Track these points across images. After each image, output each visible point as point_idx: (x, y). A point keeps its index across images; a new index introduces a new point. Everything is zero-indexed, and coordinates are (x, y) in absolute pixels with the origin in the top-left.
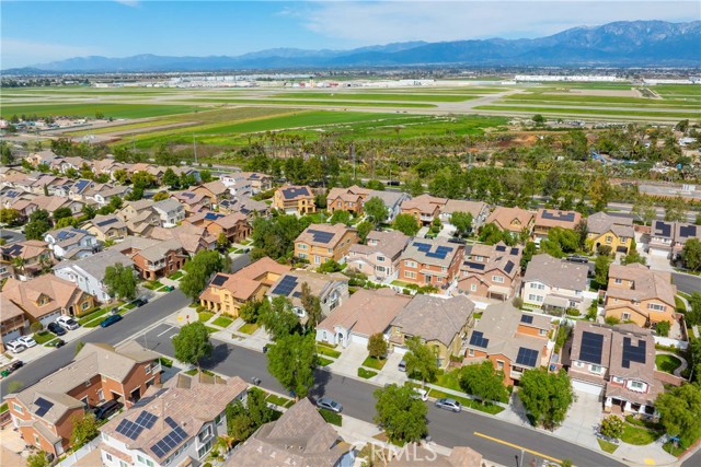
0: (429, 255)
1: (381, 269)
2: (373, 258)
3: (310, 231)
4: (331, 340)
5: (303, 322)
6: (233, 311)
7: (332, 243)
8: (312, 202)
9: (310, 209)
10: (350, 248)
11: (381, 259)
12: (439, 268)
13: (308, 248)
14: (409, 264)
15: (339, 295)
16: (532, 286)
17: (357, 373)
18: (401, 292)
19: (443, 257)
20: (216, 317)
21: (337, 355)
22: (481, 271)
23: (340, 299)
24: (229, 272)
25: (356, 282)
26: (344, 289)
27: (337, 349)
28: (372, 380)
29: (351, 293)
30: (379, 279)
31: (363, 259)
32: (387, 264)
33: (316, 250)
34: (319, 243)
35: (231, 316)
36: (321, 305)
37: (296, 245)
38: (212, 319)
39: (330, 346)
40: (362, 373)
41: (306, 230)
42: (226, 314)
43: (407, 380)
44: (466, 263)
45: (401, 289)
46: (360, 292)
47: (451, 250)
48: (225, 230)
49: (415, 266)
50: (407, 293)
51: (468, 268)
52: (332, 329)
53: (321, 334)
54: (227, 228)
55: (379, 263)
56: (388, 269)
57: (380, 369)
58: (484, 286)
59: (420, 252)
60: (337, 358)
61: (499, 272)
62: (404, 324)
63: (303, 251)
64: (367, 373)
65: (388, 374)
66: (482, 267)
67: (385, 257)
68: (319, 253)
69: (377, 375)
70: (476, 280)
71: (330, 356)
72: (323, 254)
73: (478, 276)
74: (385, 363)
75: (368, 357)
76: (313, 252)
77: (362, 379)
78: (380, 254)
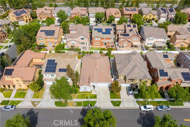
0: (103, 33)
1: (84, 43)
2: (79, 39)
4: (89, 89)
6: (24, 86)
7: (56, 35)
8: (30, 16)
9: (30, 20)
11: (82, 39)
12: (110, 39)
13: (44, 40)
14: (96, 39)
16: (149, 40)
18: (99, 53)
19: (110, 33)
22: (129, 37)
27: (94, 93)
28: (121, 106)
31: (74, 41)
34: (49, 36)
35: (24, 90)
38: (13, 94)
39: (89, 92)
42: (20, 89)
43: (136, 100)
44: (121, 35)
45: (99, 51)
47: (111, 29)
49: (99, 40)
50: (101, 53)
51: (123, 37)
52: (89, 85)
53: (83, 88)
55: (82, 41)
56: (86, 43)
57: (120, 98)
58: (130, 43)
59: (99, 33)
60: (96, 98)
61: (136, 36)
62: (125, 73)
63: (42, 42)
64: (117, 103)
65: (126, 100)
66: (128, 35)
67: (85, 38)
68: (51, 41)
69: (122, 102)
70: (127, 41)
71: (92, 98)
72: (53, 41)
73: (128, 39)
74: (120, 94)
75: (110, 93)
76: (47, 41)
77: (117, 108)
78: (82, 37)
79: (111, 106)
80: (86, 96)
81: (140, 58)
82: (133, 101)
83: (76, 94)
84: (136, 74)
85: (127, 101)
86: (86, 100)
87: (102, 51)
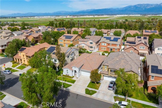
0: (111, 40)
1: (91, 47)
2: (88, 43)
3: (64, 36)
4: (71, 74)
6: (26, 63)
7: (72, 39)
8: (66, 32)
10: (79, 40)
11: (91, 43)
12: (115, 45)
13: (63, 41)
14: (103, 44)
16: (158, 49)
17: (85, 92)
18: (101, 55)
19: (117, 41)
20: (20, 65)
21: (74, 82)
22: (135, 45)
25: (81, 51)
26: (77, 53)
27: (74, 79)
28: (94, 96)
29: (79, 55)
30: (91, 51)
31: (84, 44)
32: (94, 45)
33: (66, 42)
34: (67, 39)
35: (26, 65)
37: (59, 40)
38: (17, 66)
39: (70, 77)
40: (88, 92)
41: (63, 35)
42: (24, 64)
43: (115, 95)
44: (127, 42)
45: (101, 53)
47: (119, 38)
48: (34, 38)
49: (106, 45)
51: (129, 44)
53: (66, 71)
55: (91, 45)
56: (94, 47)
57: (98, 89)
59: (107, 40)
61: (143, 45)
62: (109, 64)
63: (60, 42)
64: (91, 92)
65: (103, 92)
66: (135, 43)
67: (93, 42)
68: (67, 43)
69: (96, 93)
70: (133, 48)
71: (70, 82)
72: (69, 43)
73: (133, 47)
74: (100, 86)
75: (90, 82)
76: (65, 42)
77: (88, 96)
78: (91, 41)
79: (82, 92)
80: (66, 79)
81: (135, 57)
82: (111, 96)
83: (59, 76)
84: (121, 66)
85: (103, 93)
86: (64, 82)
87: (104, 53)
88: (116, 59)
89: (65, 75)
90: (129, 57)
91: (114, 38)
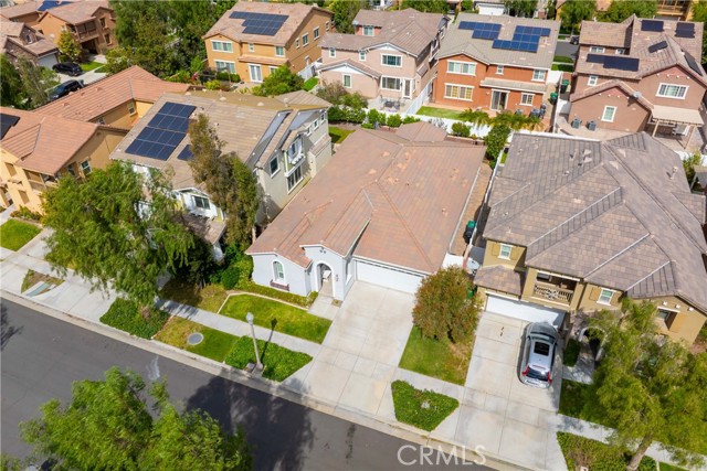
0: (498, 45)
1: (391, 83)
2: (375, 61)
3: (236, 15)
4: (296, 280)
5: (213, 235)
6: (35, 204)
7: (283, 35)
10: (323, 43)
11: (391, 60)
12: (526, 73)
13: (234, 49)
14: (457, 68)
15: (308, 145)
18: (450, 130)
19: (533, 49)
20: (2, 219)
21: (318, 330)
22: (632, 75)
23: (311, 156)
24: (25, 107)
25: (343, 113)
26: (320, 132)
27: (319, 310)
28: (445, 434)
29: (335, 138)
30: (389, 105)
31: (352, 64)
32: (406, 71)
33: (250, 52)
34: (255, 37)
35: (36, 217)
36: (262, 178)
37: (209, 43)
39: (296, 299)
41: (229, 12)
42: (24, 213)
44: (591, 58)
45: (449, 123)
46: (357, 136)
47: (546, 32)
48: (71, 26)
49: (472, 72)
50: (461, 132)
51: (600, 69)
52: (297, 255)
54: (74, 22)
55: (388, 71)
56: (408, 82)
57: (461, 382)
58: (634, 107)
59: (478, 41)
60: (320, 342)
62: (529, 235)
63: (222, 56)
64: (426, 405)
65: (491, 404)
67: (402, 56)
68: (258, 57)
69: (457, 410)
70: (620, 95)
71: (297, 335)
72: (266, 59)
73: (625, 85)
74: (469, 356)
75: (412, 333)
76: (245, 56)
77: (412, 433)
78: (390, 51)
79: (378, 411)
80: (274, 313)
81: (665, 171)
82: (540, 426)
83: (232, 293)
85: (496, 412)
86: (262, 333)
87: (468, 124)
88: (568, 200)
89: (268, 285)
90: (638, 180)
91: (519, 28)
